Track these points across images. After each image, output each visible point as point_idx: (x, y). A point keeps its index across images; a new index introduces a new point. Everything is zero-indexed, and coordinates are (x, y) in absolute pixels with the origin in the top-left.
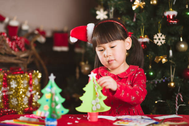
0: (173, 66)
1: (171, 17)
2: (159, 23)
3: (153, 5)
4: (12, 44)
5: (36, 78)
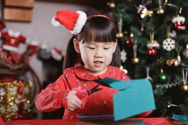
2: (168, 28)
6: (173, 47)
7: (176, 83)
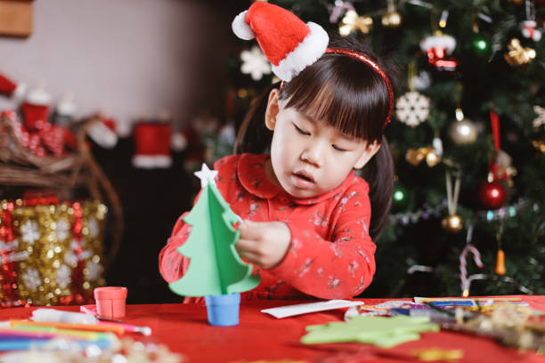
4: (30, 139)
5: (92, 217)
6: (424, 115)
7: (430, 210)
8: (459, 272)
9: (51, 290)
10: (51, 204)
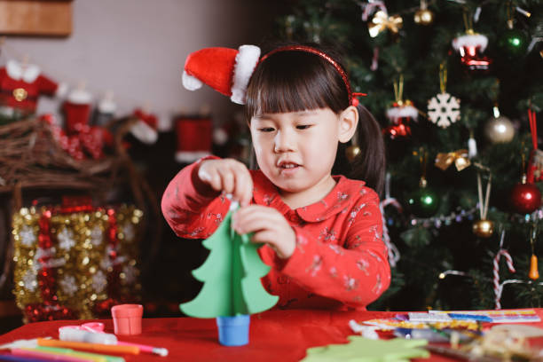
0: (485, 177)
1: (472, 52)
2: (442, 67)
3: (422, 24)
4: (70, 143)
5: (127, 222)
6: (455, 116)
7: (463, 213)
8: (493, 277)
9: (87, 295)
10: (86, 212)
